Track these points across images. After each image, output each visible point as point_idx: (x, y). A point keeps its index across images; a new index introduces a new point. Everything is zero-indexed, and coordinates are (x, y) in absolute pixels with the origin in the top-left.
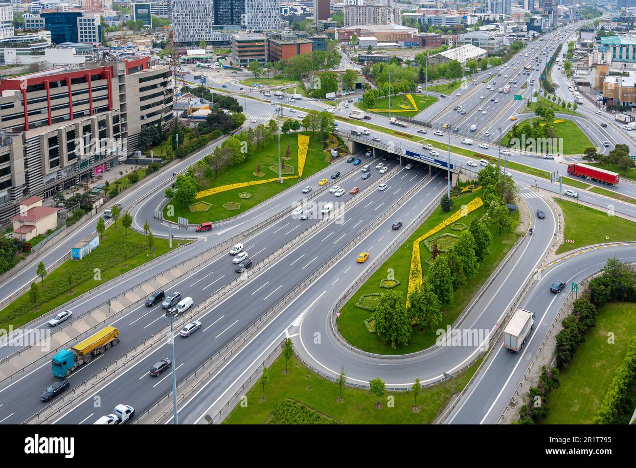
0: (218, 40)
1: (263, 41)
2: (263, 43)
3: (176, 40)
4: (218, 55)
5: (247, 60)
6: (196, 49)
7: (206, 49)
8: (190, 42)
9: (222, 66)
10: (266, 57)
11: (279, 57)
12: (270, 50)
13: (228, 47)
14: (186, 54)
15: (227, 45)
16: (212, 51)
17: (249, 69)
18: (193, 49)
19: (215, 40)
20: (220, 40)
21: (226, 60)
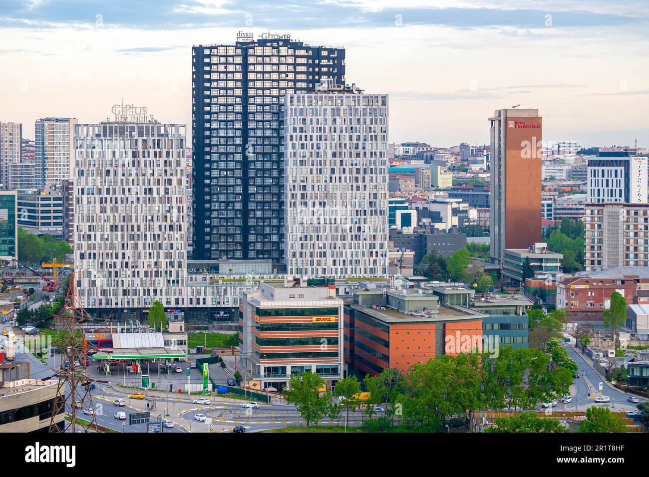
0: (201, 305)
1: (334, 311)
2: (333, 319)
3: (80, 302)
4: (199, 351)
5: (284, 369)
6: (136, 331)
7: (166, 332)
8: (122, 309)
9: (210, 386)
10: (340, 363)
11: (382, 364)
12: (357, 338)
13: (230, 328)
14: (108, 343)
15: (230, 319)
16: (185, 338)
17: (290, 397)
18: (128, 331)
19: (194, 305)
20: (209, 304)
21: (223, 366)
